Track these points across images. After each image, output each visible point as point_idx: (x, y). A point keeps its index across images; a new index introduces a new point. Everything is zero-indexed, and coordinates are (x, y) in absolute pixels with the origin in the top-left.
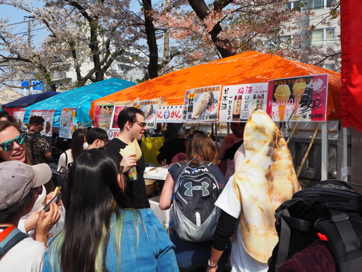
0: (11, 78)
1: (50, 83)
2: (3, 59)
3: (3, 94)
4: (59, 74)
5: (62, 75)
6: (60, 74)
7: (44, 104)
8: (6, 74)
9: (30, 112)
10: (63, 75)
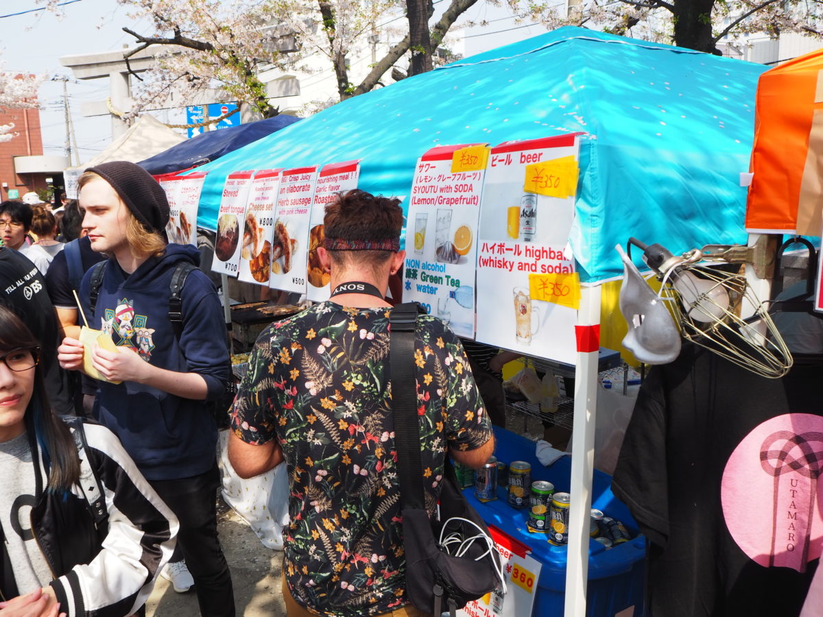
0: (162, 99)
1: (263, 107)
2: (137, 42)
3: (138, 138)
4: (281, 86)
5: (290, 86)
6: (284, 85)
7: (281, 145)
8: (148, 89)
9: (223, 180)
10: (292, 88)
